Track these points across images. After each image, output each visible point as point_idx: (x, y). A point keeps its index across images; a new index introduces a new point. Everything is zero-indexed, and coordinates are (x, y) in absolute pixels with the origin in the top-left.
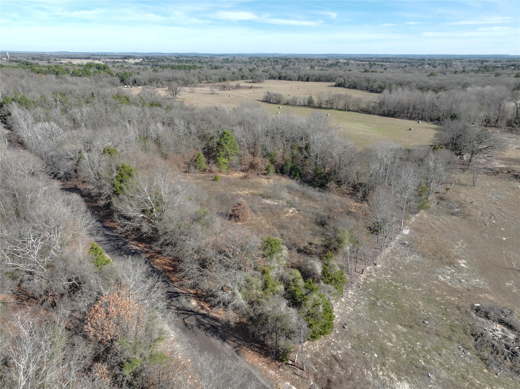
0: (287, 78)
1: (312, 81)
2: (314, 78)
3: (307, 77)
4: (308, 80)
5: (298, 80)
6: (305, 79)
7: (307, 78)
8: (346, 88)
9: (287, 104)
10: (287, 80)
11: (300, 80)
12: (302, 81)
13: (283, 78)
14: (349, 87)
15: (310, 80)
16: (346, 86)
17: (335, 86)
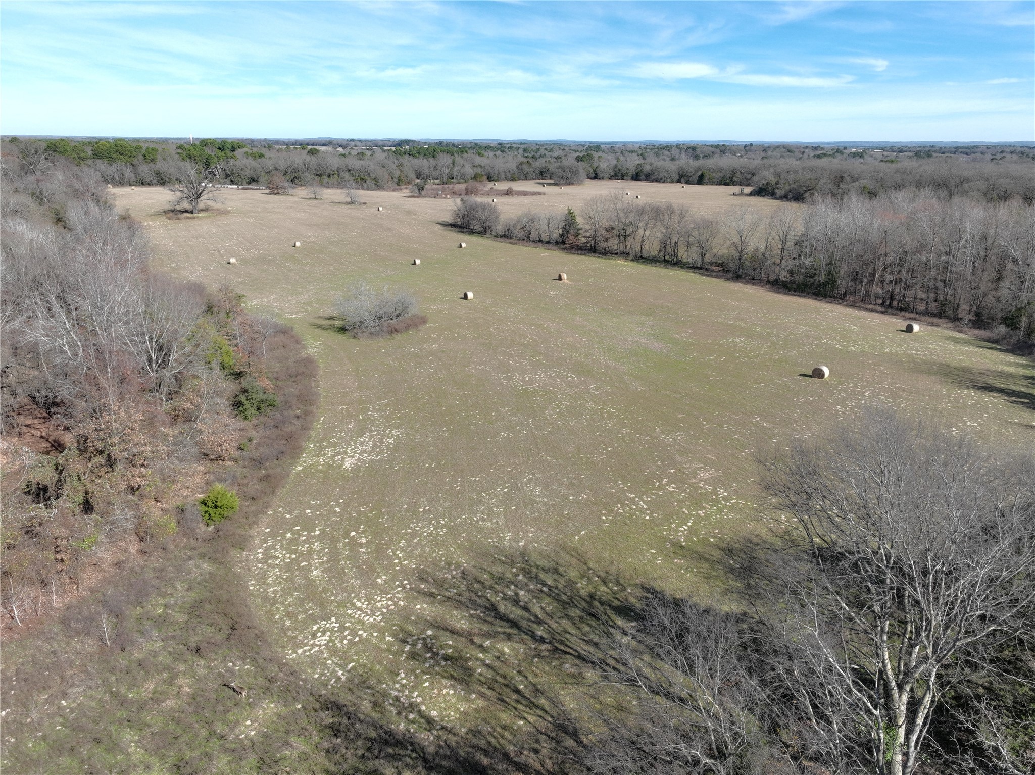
0: (653, 177)
1: (712, 182)
2: (717, 176)
3: (700, 173)
4: (700, 181)
5: (677, 182)
6: (695, 178)
7: (699, 177)
8: (776, 199)
9: (506, 236)
10: (652, 181)
11: (683, 180)
12: (688, 183)
13: (643, 177)
14: (785, 197)
15: (706, 180)
16: (779, 193)
17: (751, 194)
